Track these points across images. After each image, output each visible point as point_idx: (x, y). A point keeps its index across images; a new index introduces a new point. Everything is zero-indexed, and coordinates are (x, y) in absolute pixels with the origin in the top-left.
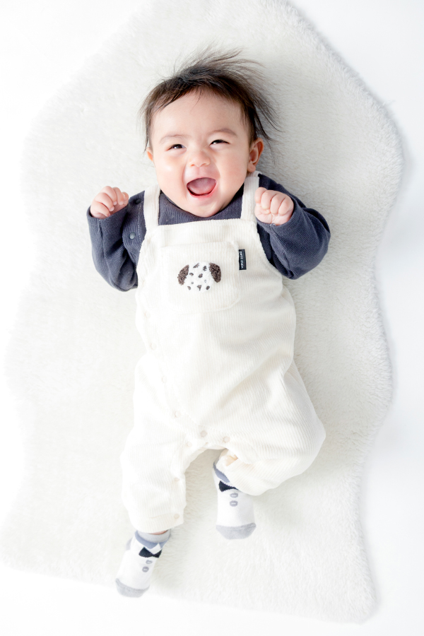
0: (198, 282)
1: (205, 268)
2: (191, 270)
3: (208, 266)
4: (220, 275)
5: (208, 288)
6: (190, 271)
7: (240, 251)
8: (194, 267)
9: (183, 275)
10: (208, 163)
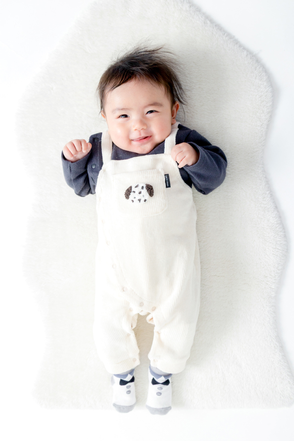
0: (138, 197)
1: (143, 187)
2: (133, 189)
3: (145, 186)
4: (153, 192)
5: (145, 201)
6: (133, 190)
7: (165, 175)
9: (128, 192)
10: (145, 128)
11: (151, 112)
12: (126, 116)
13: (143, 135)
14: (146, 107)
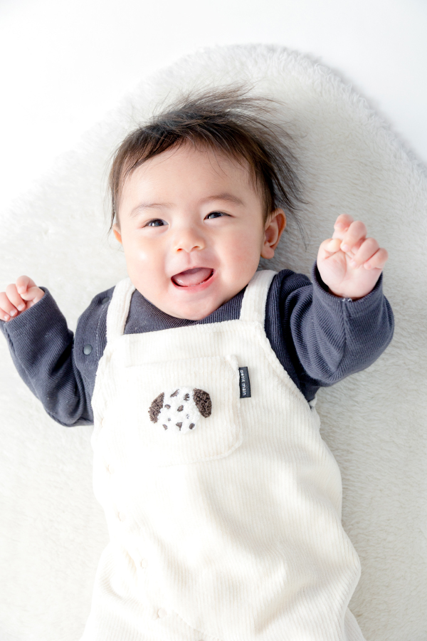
0: (177, 417)
1: (187, 397)
2: (167, 401)
3: (191, 394)
5: (192, 426)
6: (165, 403)
7: (240, 369)
8: (172, 395)
9: (156, 407)
10: (201, 247)
12: (159, 222)
13: (196, 263)
14: (204, 201)
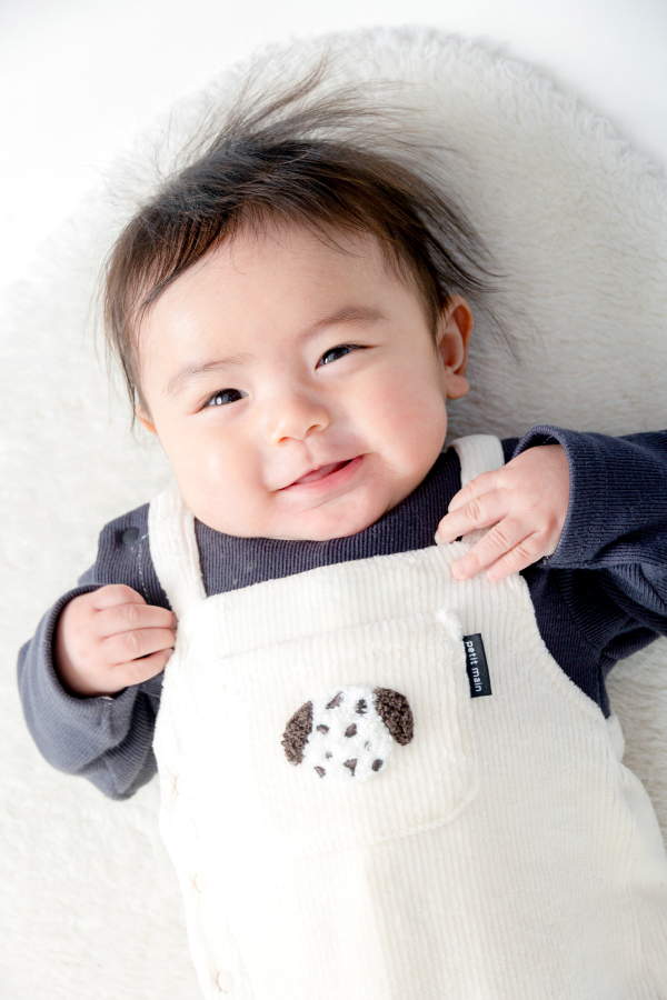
0: (344, 750)
1: (361, 705)
2: (319, 717)
3: (370, 699)
4: (410, 723)
5: (377, 765)
6: (316, 722)
9: (298, 732)
10: (323, 424)
11: (337, 352)
12: (232, 395)
13: (322, 458)
14: (307, 335)
